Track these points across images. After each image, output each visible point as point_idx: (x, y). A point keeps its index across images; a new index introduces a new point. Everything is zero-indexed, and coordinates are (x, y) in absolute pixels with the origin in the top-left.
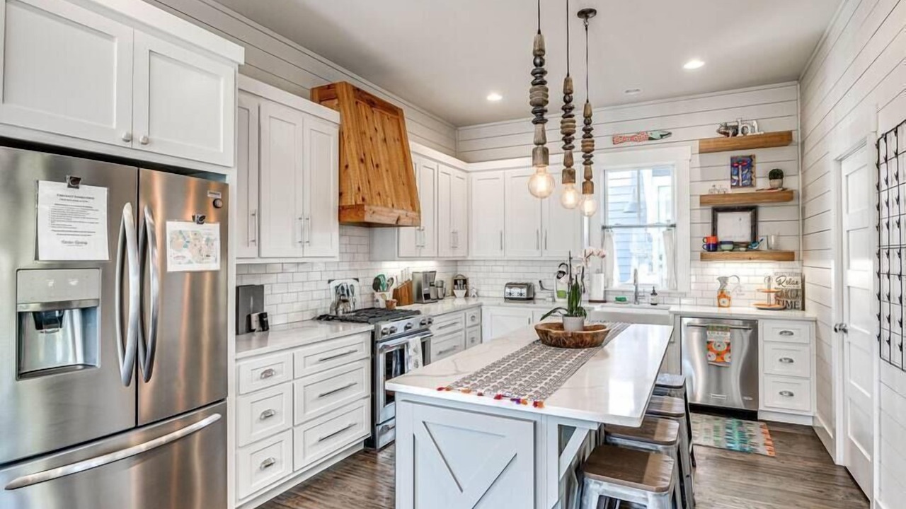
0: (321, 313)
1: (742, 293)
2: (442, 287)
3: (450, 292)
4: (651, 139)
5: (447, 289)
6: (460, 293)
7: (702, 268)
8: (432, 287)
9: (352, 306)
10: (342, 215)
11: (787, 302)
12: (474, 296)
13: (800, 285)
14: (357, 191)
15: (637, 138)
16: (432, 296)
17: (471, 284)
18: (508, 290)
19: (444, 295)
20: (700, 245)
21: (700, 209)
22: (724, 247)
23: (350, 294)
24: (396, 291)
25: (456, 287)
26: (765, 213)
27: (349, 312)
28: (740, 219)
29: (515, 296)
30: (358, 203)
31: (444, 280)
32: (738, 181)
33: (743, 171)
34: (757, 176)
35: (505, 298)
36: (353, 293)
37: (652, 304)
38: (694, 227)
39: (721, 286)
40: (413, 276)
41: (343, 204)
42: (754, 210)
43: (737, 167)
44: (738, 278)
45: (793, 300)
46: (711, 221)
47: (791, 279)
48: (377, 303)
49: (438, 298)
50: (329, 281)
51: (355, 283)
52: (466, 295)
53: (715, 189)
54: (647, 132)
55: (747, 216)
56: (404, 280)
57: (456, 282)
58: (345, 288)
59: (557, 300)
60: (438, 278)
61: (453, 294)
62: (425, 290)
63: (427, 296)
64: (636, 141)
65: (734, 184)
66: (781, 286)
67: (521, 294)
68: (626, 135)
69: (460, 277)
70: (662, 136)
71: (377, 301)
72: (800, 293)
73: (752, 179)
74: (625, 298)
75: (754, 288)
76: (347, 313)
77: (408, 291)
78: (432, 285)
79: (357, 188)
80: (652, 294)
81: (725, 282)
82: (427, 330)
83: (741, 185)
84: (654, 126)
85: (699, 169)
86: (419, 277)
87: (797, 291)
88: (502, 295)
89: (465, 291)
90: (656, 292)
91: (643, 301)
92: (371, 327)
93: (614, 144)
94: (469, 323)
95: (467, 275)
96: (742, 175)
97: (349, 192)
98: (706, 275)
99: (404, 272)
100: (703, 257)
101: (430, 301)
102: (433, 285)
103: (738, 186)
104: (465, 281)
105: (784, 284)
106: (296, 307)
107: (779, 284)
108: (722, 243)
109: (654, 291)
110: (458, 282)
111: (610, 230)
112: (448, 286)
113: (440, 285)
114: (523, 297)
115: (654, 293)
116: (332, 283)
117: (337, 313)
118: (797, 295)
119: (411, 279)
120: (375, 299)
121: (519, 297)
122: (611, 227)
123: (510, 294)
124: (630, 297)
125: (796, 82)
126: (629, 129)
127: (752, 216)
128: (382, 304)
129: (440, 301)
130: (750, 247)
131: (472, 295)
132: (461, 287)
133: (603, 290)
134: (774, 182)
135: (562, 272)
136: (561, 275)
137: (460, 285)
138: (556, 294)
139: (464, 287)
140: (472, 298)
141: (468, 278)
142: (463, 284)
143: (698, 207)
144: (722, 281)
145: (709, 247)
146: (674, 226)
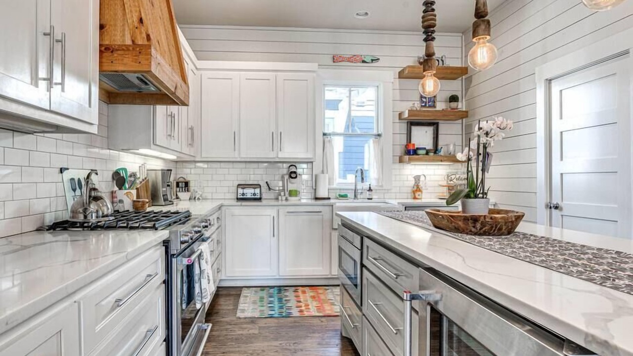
0: (49, 220)
1: (426, 188)
4: (364, 62)
6: (184, 196)
7: (400, 169)
9: (109, 206)
10: (104, 60)
12: (199, 199)
14: (136, 24)
15: (352, 59)
17: (192, 187)
18: (240, 191)
20: (399, 151)
21: (399, 123)
22: (420, 152)
24: (137, 190)
25: (178, 189)
26: (443, 128)
27: (107, 216)
28: (426, 132)
29: (249, 196)
30: (140, 42)
32: (426, 102)
34: (437, 100)
35: (237, 199)
37: (369, 199)
38: (395, 137)
39: (416, 183)
41: (107, 42)
42: (435, 126)
44: (425, 177)
46: (406, 133)
47: (460, 177)
48: (121, 205)
50: (62, 170)
52: (190, 198)
53: (414, 107)
54: (361, 56)
55: (430, 130)
56: (142, 177)
57: (178, 185)
59: (289, 198)
61: (177, 197)
62: (163, 190)
64: (352, 62)
65: (423, 104)
66: (452, 182)
67: (254, 194)
68: (345, 56)
69: (181, 180)
70: (372, 60)
71: (121, 201)
73: (434, 102)
74: (347, 195)
75: (436, 184)
76: (104, 216)
77: (147, 191)
79: (136, 19)
80: (369, 190)
81: (419, 180)
83: (427, 105)
84: (366, 52)
85: (398, 91)
86: (155, 176)
88: (234, 196)
89: (187, 194)
90: (372, 189)
91: (362, 197)
92: (163, 234)
93: (334, 62)
95: (188, 178)
97: (119, 24)
98: (402, 175)
100: (401, 161)
101: (168, 202)
103: (425, 106)
104: (187, 184)
105: (455, 180)
107: (451, 180)
108: (418, 149)
109: (370, 188)
110: (180, 184)
111: (329, 137)
114: (256, 197)
115: (370, 190)
116: (65, 173)
117: (85, 217)
119: (147, 177)
121: (253, 197)
122: (330, 134)
123: (243, 194)
124: (351, 195)
125: (461, 34)
126: (347, 51)
127: (434, 130)
128: (127, 205)
130: (435, 152)
131: (196, 198)
132: (184, 189)
133: (327, 189)
134: (453, 105)
135: (295, 172)
136: (294, 175)
137: (182, 187)
138: (287, 193)
139: (186, 190)
140: (197, 201)
141: (189, 181)
142: (185, 187)
143: (398, 121)
144: (417, 178)
145: (410, 152)
146: (379, 135)
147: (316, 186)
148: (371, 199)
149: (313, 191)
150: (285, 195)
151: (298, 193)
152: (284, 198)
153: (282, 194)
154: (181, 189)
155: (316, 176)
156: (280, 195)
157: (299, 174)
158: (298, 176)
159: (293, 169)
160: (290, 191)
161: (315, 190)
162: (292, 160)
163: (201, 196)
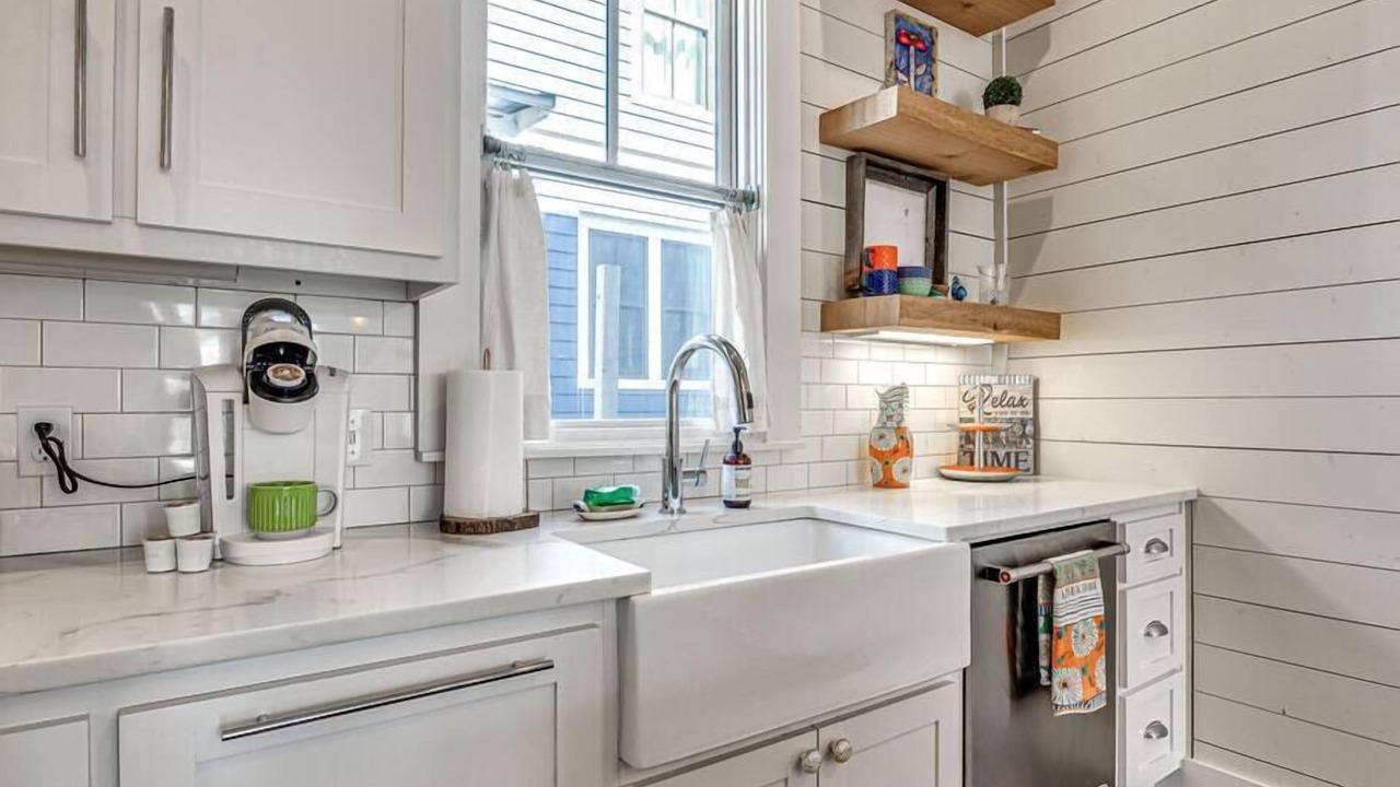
7: (822, 359)
11: (995, 454)
13: (1030, 408)
20: (823, 279)
21: (822, 155)
22: (912, 286)
28: (906, 212)
33: (917, 66)
37: (730, 505)
38: (810, 214)
39: (885, 418)
42: (935, 192)
43: (907, 47)
45: (1014, 450)
46: (844, 202)
55: (916, 206)
59: (247, 550)
72: (1029, 429)
80: (735, 460)
81: (902, 405)
85: (819, 18)
87: (1024, 423)
96: (916, 77)
105: (987, 408)
108: (905, 274)
115: (738, 457)
118: (1024, 435)
127: (930, 207)
133: (521, 457)
134: (1006, 114)
135: (297, 354)
136: (284, 376)
138: (227, 518)
143: (815, 146)
144: (894, 400)
145: (881, 283)
146: (749, 199)
147: (442, 447)
148: (745, 505)
149: (421, 476)
150: (206, 531)
151: (322, 502)
152: (196, 556)
153: (184, 519)
155: (443, 386)
156: (161, 532)
157: (332, 372)
158: (322, 379)
159: (279, 327)
160: (253, 492)
161: (439, 468)
162: (268, 257)
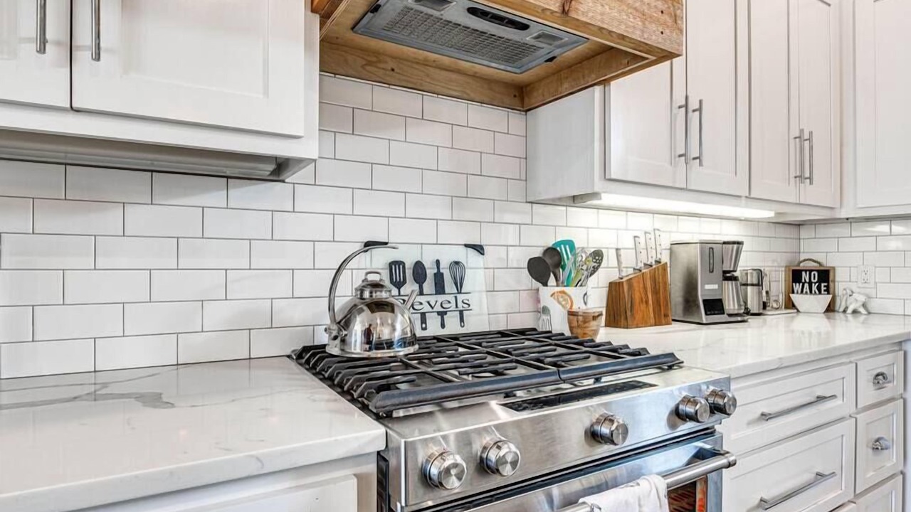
2: (759, 284)
3: (781, 298)
5: (772, 293)
6: (810, 302)
8: (729, 285)
12: (855, 312)
16: (731, 305)
17: (841, 281)
19: (765, 306)
23: (449, 286)
24: (615, 289)
25: (797, 287)
31: (766, 270)
36: (459, 284)
40: (672, 253)
48: (545, 317)
49: (748, 312)
51: (471, 258)
52: (830, 309)
56: (643, 259)
57: (796, 276)
58: (431, 272)
60: (746, 263)
61: (790, 305)
62: (707, 289)
63: (714, 306)
69: (809, 265)
71: (545, 310)
76: (379, 346)
77: (656, 292)
78: (728, 276)
82: (708, 433)
86: (692, 256)
89: (825, 299)
94: (869, 394)
95: (829, 260)
99: (642, 240)
101: (724, 318)
102: (735, 279)
104: (825, 276)
106: (217, 314)
110: (805, 277)
112: (777, 283)
113: (753, 279)
119: (665, 259)
120: (541, 305)
128: (559, 324)
129: (753, 321)
131: (849, 311)
132: (814, 288)
137: (810, 284)
139: (823, 288)
140: (850, 317)
141: (834, 268)
142: (820, 281)
154: (806, 286)
163: (864, 305)
